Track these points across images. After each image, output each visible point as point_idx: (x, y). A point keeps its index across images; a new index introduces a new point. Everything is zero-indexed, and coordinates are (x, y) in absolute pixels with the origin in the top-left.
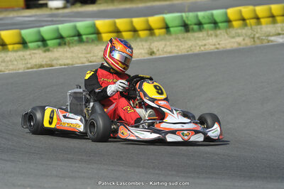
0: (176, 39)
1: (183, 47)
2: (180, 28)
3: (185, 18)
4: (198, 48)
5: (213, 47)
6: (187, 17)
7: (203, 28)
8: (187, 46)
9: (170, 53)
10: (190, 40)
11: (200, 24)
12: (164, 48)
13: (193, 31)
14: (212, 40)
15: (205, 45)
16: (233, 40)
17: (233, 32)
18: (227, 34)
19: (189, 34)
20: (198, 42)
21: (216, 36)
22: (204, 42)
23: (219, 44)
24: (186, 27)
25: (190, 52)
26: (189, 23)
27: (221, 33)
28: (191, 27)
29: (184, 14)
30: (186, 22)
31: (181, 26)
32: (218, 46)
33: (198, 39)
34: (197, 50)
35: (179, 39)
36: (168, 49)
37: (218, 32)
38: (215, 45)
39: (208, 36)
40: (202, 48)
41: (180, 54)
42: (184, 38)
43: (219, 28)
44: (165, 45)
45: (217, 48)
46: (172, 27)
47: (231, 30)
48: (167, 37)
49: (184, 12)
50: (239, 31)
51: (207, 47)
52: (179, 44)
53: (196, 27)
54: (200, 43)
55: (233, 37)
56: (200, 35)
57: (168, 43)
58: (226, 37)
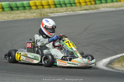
0: (7, 13)
1: (10, 17)
2: (9, 9)
3: (11, 5)
4: (17, 17)
5: (23, 17)
8: (12, 17)
9: (4, 19)
10: (13, 14)
11: (17, 7)
12: (1, 17)
13: (15, 10)
14: (23, 14)
15: (20, 16)
16: (32, 15)
17: (32, 11)
18: (30, 12)
19: (13, 12)
20: (17, 15)
21: (25, 13)
22: (20, 15)
23: (26, 16)
24: (11, 8)
25: (13, 20)
26: (13, 7)
27: (27, 12)
28: (14, 8)
30: (11, 6)
32: (26, 17)
33: (17, 14)
34: (16, 19)
35: (8, 13)
36: (4, 18)
37: (26, 11)
38: (24, 16)
39: (21, 12)
40: (19, 18)
41: (9, 20)
42: (10, 13)
43: (26, 9)
44: (2, 16)
45: (25, 18)
46: (5, 8)
47: (31, 10)
48: (3, 12)
49: (11, 2)
50: (35, 11)
51: (21, 17)
54: (18, 16)
55: (32, 13)
56: (18, 12)
57: (3, 15)
58: (29, 13)
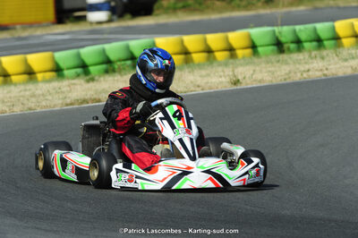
6: (280, 33)
7: (303, 47)
29: (276, 29)
31: (274, 45)
52: (273, 69)
53: (293, 46)
